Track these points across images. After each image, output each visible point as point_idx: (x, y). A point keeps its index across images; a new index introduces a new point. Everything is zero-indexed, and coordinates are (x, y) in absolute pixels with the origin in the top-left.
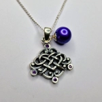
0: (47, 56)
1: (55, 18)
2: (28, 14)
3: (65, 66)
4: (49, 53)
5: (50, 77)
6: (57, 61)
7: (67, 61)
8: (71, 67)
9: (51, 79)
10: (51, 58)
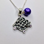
0: (20, 21)
1: (24, 4)
2: (12, 2)
3: (28, 25)
4: (22, 20)
5: (22, 30)
6: (25, 23)
7: (29, 23)
8: (31, 25)
9: (23, 31)
10: (22, 22)
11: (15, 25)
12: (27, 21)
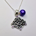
10: (19, 21)
11: (12, 24)
12: (23, 20)
